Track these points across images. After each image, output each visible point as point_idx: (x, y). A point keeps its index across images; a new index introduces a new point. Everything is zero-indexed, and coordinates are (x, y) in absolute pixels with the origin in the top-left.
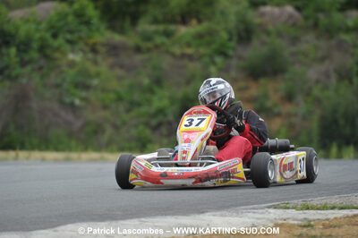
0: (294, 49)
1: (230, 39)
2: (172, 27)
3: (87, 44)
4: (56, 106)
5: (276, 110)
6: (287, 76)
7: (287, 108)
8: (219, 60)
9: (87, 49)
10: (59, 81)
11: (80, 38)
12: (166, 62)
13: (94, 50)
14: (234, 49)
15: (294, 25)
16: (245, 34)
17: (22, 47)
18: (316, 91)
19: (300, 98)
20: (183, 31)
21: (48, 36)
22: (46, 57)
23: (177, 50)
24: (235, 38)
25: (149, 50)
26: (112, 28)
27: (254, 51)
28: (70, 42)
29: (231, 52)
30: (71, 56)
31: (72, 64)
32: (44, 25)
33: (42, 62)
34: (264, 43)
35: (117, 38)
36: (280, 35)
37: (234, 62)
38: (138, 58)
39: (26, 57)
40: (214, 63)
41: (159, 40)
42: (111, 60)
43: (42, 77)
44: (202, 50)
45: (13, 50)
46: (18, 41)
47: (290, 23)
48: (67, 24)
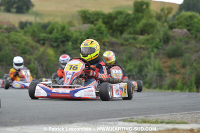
0: (186, 47)
1: (160, 42)
2: (137, 36)
3: (101, 42)
5: (178, 71)
6: (183, 58)
7: (183, 71)
8: (155, 50)
9: (101, 44)
11: (99, 39)
12: (133, 50)
13: (104, 44)
14: (162, 46)
15: (187, 37)
16: (167, 40)
17: (74, 42)
18: (195, 64)
19: (188, 67)
20: (141, 38)
21: (85, 38)
23: (138, 46)
24: (162, 41)
25: (127, 45)
26: (112, 35)
27: (170, 47)
29: (160, 47)
32: (83, 34)
35: (114, 40)
36: (181, 41)
37: (161, 51)
38: (122, 48)
39: (75, 46)
40: (153, 51)
41: (131, 41)
42: (111, 49)
44: (148, 46)
45: (70, 43)
46: (72, 40)
47: (185, 36)
48: (93, 33)
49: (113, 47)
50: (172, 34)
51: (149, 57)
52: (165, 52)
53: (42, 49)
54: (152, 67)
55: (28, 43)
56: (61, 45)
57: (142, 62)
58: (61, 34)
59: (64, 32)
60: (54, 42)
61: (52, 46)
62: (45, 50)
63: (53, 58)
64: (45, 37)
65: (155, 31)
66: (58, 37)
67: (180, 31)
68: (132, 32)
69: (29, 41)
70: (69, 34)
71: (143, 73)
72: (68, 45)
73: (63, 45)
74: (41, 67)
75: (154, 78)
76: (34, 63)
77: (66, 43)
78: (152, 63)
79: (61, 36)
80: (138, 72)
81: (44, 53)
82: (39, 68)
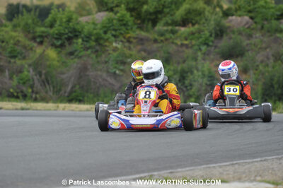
0: (249, 42)
1: (211, 36)
2: (177, 28)
3: (124, 38)
4: (104, 75)
6: (244, 58)
7: (244, 77)
8: (204, 48)
9: (125, 40)
10: (107, 59)
11: (121, 34)
12: (172, 48)
13: (129, 41)
14: (213, 42)
15: (249, 28)
16: (220, 32)
17: (85, 39)
18: (261, 67)
19: (251, 72)
20: (183, 29)
21: (101, 32)
22: (100, 44)
23: (179, 42)
24: (213, 35)
25: (162, 41)
26: (140, 28)
27: (224, 43)
28: (115, 36)
29: (211, 44)
30: (114, 45)
31: (115, 49)
32: (99, 26)
33: (98, 48)
34: (231, 38)
35: (143, 34)
36: (240, 33)
37: (212, 49)
38: (155, 46)
39: (88, 45)
40: (200, 49)
41: (168, 36)
42: (139, 47)
43: (97, 57)
44: (194, 42)
45: (80, 41)
46: (82, 35)
47: (247, 26)
48: (113, 25)
49: (142, 44)
50: (228, 25)
51: (195, 59)
52: (217, 50)
53: (39, 50)
54: (200, 73)
55: (19, 41)
56: (67, 44)
57: (185, 66)
58: (66, 28)
59: (71, 24)
60: (56, 39)
61: (53, 45)
62: (44, 51)
63: (55, 63)
64: (43, 32)
65: (204, 20)
66: (63, 32)
67: (239, 19)
68: (170, 22)
69: (20, 39)
70: (78, 27)
71: (187, 82)
72: (77, 43)
73: (70, 44)
74: (38, 76)
75: (204, 88)
76: (29, 71)
77: (75, 41)
78: (200, 67)
79: (67, 31)
80: (180, 81)
81: (42, 56)
82: (35, 77)
